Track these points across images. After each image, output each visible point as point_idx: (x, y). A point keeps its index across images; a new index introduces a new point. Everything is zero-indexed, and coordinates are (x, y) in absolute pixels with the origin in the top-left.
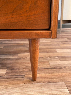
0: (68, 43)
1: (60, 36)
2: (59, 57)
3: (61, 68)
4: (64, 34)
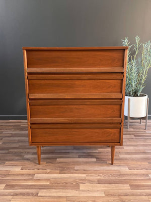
0: (134, 141)
1: (128, 132)
2: (125, 153)
3: (126, 159)
4: (132, 130)
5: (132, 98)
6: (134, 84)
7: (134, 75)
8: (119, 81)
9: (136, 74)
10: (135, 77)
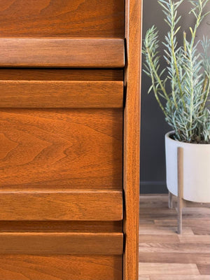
5: (188, 148)
6: (192, 109)
7: (193, 83)
8: (106, 120)
9: (196, 81)
10: (196, 87)
